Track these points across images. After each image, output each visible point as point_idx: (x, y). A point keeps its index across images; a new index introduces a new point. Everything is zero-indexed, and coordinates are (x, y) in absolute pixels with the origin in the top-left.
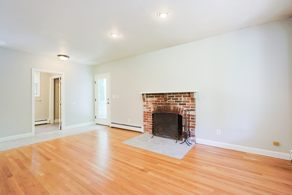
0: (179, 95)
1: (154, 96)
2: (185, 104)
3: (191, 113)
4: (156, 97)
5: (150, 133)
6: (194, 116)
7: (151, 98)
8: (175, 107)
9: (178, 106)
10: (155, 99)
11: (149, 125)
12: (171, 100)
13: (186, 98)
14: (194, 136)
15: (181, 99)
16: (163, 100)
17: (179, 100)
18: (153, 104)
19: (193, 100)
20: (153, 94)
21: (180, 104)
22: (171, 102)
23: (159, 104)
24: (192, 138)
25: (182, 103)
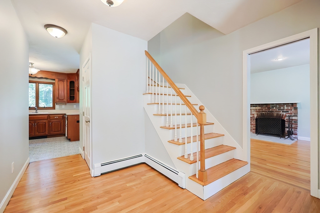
0: (282, 105)
1: (258, 106)
2: (288, 112)
3: (293, 118)
4: (259, 106)
5: (253, 133)
6: (297, 120)
7: (254, 107)
8: (278, 114)
9: (281, 113)
10: (258, 108)
11: (252, 127)
12: (274, 108)
13: (289, 107)
14: (296, 134)
15: (284, 108)
16: (267, 109)
17: (282, 109)
18: (256, 111)
19: (296, 109)
20: (256, 104)
21: (283, 112)
22: (274, 110)
23: (262, 111)
24: (294, 136)
25: (285, 111)
